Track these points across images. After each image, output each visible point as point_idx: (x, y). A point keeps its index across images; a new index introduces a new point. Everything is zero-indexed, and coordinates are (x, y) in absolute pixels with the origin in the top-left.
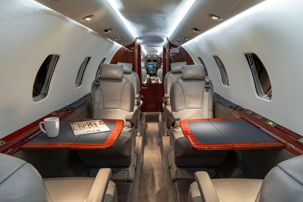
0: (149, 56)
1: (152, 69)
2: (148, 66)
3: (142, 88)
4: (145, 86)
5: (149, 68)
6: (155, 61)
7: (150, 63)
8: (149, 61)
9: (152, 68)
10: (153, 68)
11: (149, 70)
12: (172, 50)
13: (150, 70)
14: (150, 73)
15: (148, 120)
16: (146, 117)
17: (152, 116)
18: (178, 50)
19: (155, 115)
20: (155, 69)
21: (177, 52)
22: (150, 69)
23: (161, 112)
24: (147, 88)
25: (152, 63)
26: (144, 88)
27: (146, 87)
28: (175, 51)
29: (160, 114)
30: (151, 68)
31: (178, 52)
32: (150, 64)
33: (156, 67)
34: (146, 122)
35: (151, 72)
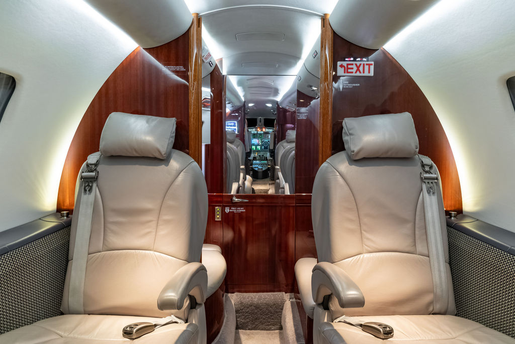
0: (250, 105)
1: (261, 154)
2: (250, 141)
3: (227, 210)
4: (236, 205)
5: (251, 149)
6: (268, 123)
7: (253, 131)
8: (252, 123)
9: (259, 147)
10: (262, 150)
11: (252, 155)
12: (345, 63)
13: (255, 159)
14: (253, 170)
15: (244, 323)
16: (237, 312)
17: (257, 307)
18: (372, 67)
19: (268, 305)
20: (268, 155)
21: (366, 74)
22: (254, 151)
23: (291, 292)
24: (242, 210)
25: (259, 131)
26: (234, 209)
27: (241, 206)
28: (358, 69)
29: (287, 300)
30: (258, 151)
31: (372, 74)
32: (255, 136)
33: (272, 148)
34: (238, 328)
35: (257, 165)
